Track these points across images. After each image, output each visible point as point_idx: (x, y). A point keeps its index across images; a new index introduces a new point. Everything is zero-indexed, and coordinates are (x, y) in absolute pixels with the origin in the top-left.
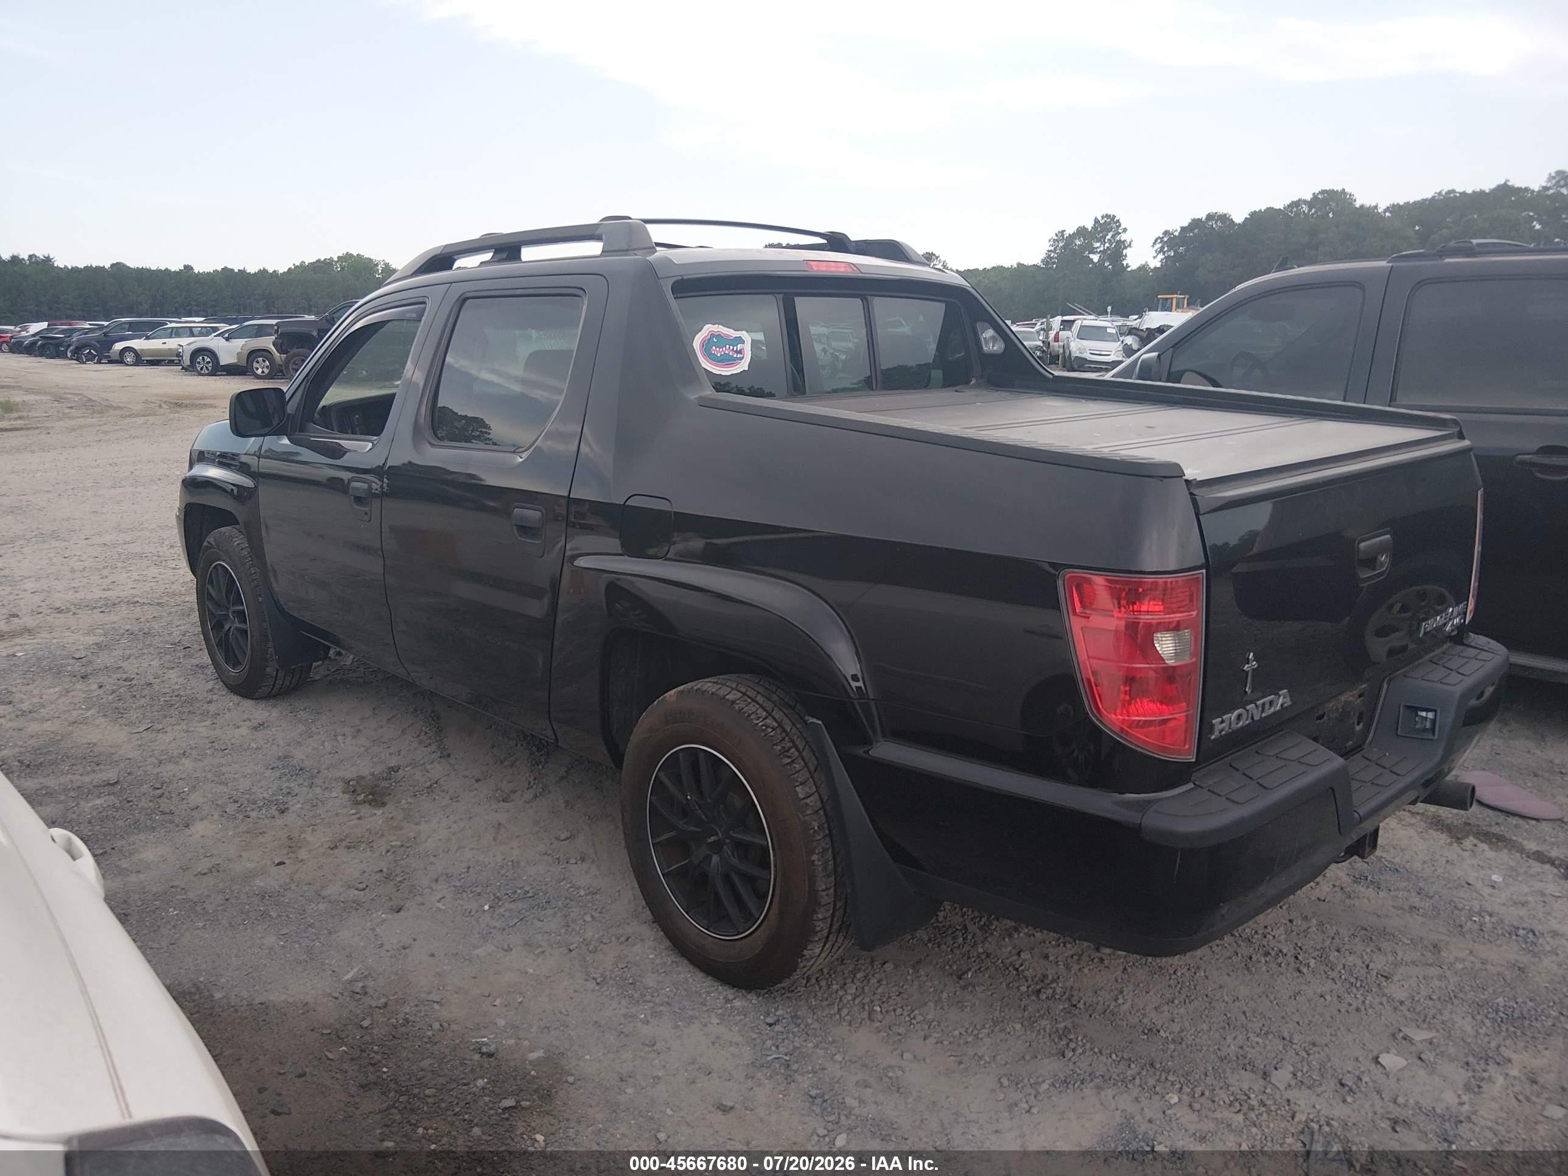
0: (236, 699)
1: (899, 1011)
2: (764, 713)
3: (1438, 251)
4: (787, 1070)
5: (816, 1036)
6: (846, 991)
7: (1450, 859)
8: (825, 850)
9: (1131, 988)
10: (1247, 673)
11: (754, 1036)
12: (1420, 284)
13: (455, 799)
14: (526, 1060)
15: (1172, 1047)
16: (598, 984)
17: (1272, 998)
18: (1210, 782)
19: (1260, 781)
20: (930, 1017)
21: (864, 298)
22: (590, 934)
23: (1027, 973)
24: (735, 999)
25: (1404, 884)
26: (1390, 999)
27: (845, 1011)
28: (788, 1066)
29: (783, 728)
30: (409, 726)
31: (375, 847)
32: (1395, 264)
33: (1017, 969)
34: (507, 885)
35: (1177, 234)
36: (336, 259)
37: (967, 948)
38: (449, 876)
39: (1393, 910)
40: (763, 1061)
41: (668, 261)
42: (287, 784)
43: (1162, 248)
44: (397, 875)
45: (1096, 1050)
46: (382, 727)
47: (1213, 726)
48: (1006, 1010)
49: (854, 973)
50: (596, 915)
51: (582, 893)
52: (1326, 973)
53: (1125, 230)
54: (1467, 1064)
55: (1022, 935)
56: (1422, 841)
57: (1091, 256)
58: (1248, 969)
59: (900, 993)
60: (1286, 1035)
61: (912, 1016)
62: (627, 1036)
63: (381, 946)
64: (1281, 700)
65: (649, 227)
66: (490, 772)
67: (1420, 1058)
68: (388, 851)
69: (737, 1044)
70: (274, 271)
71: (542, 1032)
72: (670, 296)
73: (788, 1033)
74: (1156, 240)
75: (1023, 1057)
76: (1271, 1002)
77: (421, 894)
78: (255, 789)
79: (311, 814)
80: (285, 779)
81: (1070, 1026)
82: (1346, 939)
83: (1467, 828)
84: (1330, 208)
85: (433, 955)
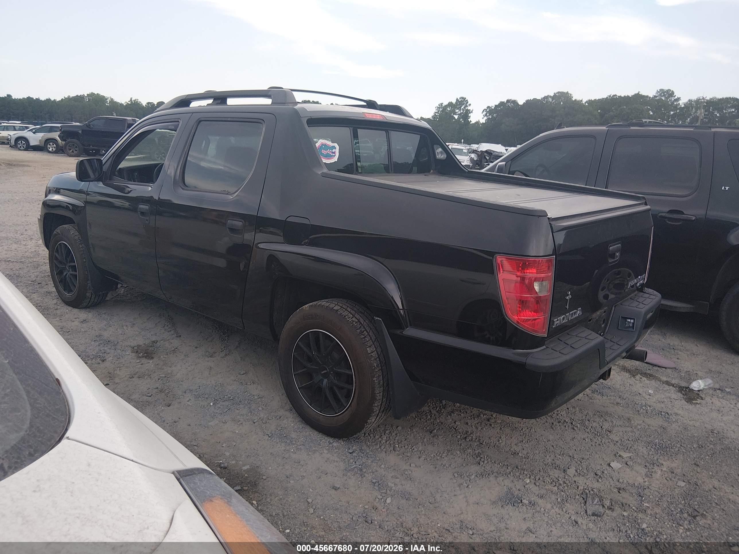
0: (70, 308)
1: (406, 447)
2: (351, 316)
3: (628, 124)
4: (361, 472)
5: (371, 458)
6: (382, 439)
7: (631, 383)
8: (379, 376)
9: (504, 436)
10: (567, 300)
11: (344, 458)
12: (620, 138)
13: (186, 356)
14: (242, 470)
15: (524, 460)
16: (269, 437)
17: (563, 440)
18: (552, 346)
19: (572, 346)
20: (420, 449)
21: (387, 131)
22: (262, 415)
23: (459, 430)
24: (333, 442)
25: (613, 394)
26: (612, 440)
27: (383, 447)
28: (361, 470)
29: (360, 322)
30: (158, 322)
31: (152, 377)
32: (610, 129)
33: (455, 429)
34: (219, 394)
35: (493, 108)
36: (86, 95)
37: (432, 420)
38: (191, 391)
39: (609, 404)
40: (350, 468)
41: (304, 109)
42: (103, 348)
43: (486, 114)
44: (165, 390)
45: (493, 461)
46: (145, 322)
47: (554, 322)
48: (453, 446)
49: (385, 431)
50: (264, 407)
51: (256, 397)
52: (585, 430)
53: (470, 105)
54: (646, 466)
55: (455, 415)
56: (619, 376)
57: (454, 116)
58: (552, 428)
59: (406, 439)
60: (571, 455)
61: (412, 449)
62: (286, 459)
63: (164, 421)
64: (578, 312)
65: (294, 93)
66: (202, 344)
67: (627, 464)
68: (159, 379)
69: (337, 461)
70: (54, 100)
71: (247, 458)
72: (306, 126)
73: (359, 456)
74: (484, 110)
75: (463, 465)
76: (564, 442)
77: (179, 398)
78: (87, 350)
79: (118, 362)
80: (101, 346)
81: (480, 452)
82: (592, 416)
83: (637, 371)
84: (562, 100)
85: (190, 425)
